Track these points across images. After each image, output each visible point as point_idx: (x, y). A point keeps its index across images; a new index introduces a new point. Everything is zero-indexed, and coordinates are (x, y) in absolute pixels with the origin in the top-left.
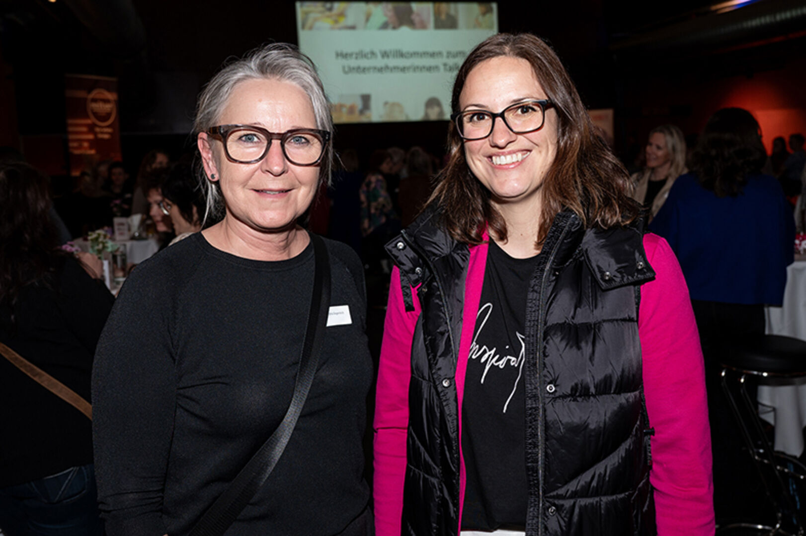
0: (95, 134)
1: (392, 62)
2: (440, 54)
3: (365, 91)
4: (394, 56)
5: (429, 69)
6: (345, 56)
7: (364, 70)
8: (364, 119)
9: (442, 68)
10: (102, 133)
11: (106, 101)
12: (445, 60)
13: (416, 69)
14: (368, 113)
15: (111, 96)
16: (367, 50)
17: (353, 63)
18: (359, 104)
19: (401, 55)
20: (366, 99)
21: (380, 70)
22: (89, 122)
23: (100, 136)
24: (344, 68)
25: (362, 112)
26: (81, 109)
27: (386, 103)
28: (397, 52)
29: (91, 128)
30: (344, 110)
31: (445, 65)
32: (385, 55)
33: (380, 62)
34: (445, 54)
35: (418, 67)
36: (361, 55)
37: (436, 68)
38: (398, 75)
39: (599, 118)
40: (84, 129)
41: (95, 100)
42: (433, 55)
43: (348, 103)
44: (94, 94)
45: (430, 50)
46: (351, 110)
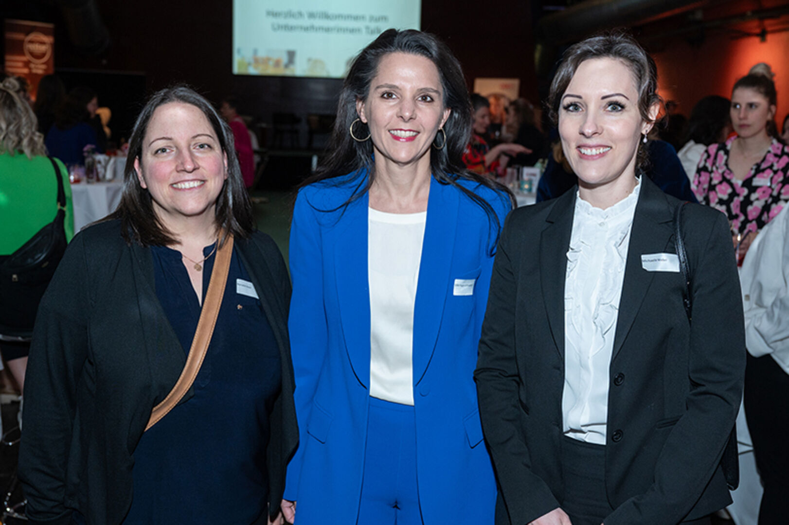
0: (30, 69)
1: (318, 22)
2: (363, 18)
3: (291, 48)
4: (320, 17)
5: (352, 31)
6: (275, 15)
7: (291, 28)
8: (288, 72)
9: (364, 30)
10: (37, 68)
11: (42, 43)
12: (367, 23)
13: (339, 30)
14: (291, 67)
15: (49, 40)
16: (295, 10)
17: (282, 21)
18: (285, 59)
19: (326, 16)
20: (291, 55)
21: (306, 29)
22: (24, 59)
23: (34, 71)
24: (273, 26)
25: (286, 66)
26: (18, 48)
27: (309, 60)
28: (322, 14)
29: (27, 64)
30: (271, 63)
31: (367, 28)
32: (312, 15)
33: (306, 22)
34: (368, 18)
35: (341, 29)
36: (290, 14)
37: (359, 30)
38: (321, 35)
39: (506, 87)
40: (20, 64)
41: (31, 42)
42: (356, 18)
43: (275, 57)
44: (32, 37)
45: (354, 13)
46: (277, 64)
